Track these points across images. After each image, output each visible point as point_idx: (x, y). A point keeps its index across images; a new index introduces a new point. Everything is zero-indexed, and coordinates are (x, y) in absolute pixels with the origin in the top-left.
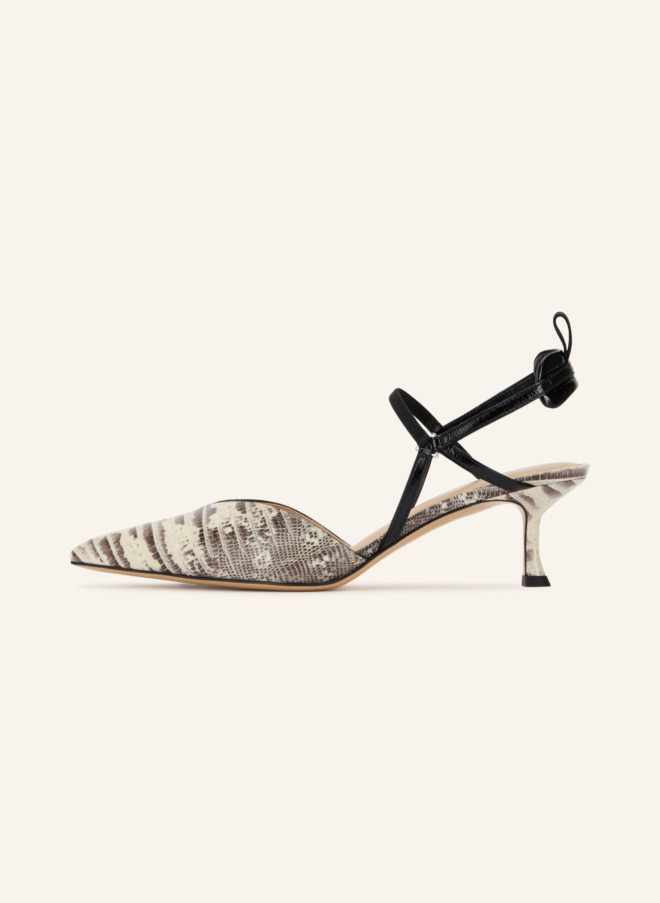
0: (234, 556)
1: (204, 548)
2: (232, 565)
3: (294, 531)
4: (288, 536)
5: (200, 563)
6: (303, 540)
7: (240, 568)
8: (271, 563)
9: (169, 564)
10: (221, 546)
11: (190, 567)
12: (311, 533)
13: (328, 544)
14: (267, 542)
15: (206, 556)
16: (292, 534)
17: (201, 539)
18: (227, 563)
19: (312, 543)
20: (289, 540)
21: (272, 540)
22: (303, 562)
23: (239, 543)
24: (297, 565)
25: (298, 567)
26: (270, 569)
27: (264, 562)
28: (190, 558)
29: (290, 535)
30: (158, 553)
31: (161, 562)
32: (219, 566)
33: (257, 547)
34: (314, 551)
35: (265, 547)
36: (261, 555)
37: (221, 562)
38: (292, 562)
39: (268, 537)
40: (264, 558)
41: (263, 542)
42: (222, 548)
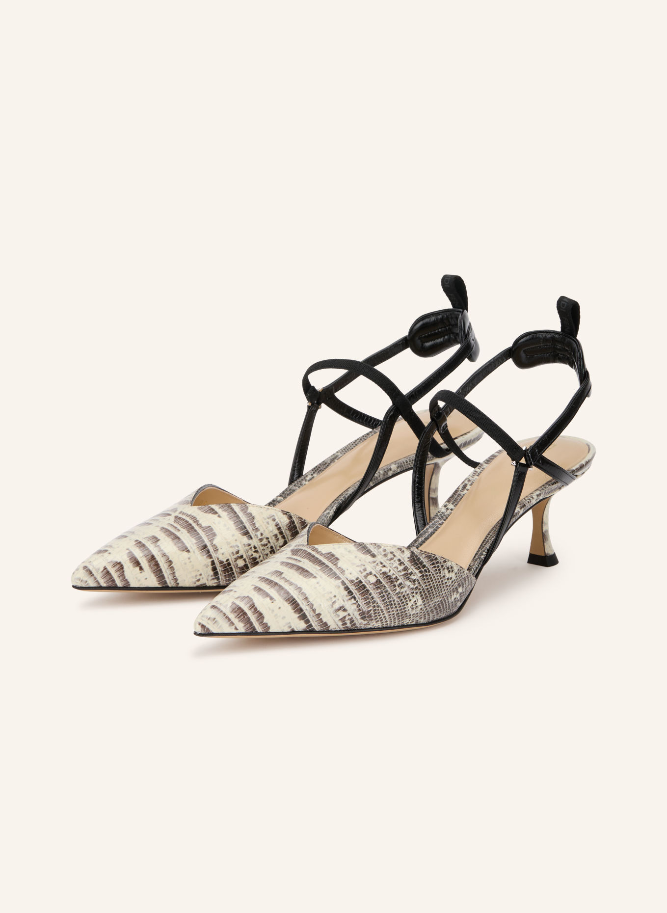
0: (388, 605)
1: (355, 602)
2: (386, 615)
3: (434, 569)
4: (432, 576)
5: (352, 618)
6: (444, 577)
7: (394, 616)
8: (422, 606)
9: (316, 623)
10: (372, 598)
11: (340, 623)
12: (448, 568)
13: (462, 576)
14: (416, 586)
15: (360, 610)
16: (434, 573)
17: (348, 592)
18: (382, 614)
19: (451, 578)
20: (434, 579)
21: (419, 583)
22: (446, 600)
23: (390, 592)
24: (442, 603)
25: (443, 604)
26: (421, 612)
27: (417, 607)
28: (342, 614)
29: (433, 575)
30: (304, 613)
31: (307, 621)
32: (373, 618)
33: (408, 593)
34: (453, 585)
35: (415, 592)
36: (413, 600)
37: (375, 613)
38: (438, 601)
39: (414, 581)
40: (416, 602)
41: (412, 586)
42: (375, 599)
